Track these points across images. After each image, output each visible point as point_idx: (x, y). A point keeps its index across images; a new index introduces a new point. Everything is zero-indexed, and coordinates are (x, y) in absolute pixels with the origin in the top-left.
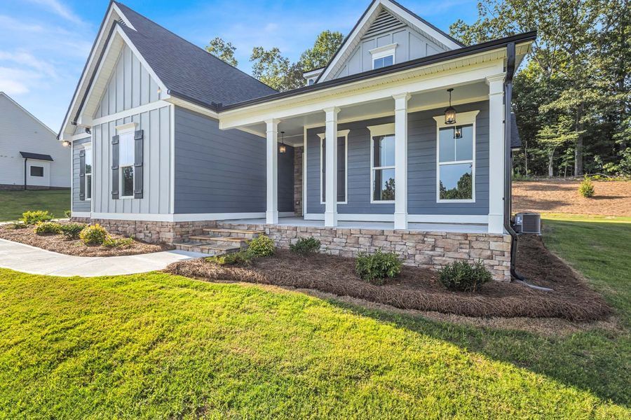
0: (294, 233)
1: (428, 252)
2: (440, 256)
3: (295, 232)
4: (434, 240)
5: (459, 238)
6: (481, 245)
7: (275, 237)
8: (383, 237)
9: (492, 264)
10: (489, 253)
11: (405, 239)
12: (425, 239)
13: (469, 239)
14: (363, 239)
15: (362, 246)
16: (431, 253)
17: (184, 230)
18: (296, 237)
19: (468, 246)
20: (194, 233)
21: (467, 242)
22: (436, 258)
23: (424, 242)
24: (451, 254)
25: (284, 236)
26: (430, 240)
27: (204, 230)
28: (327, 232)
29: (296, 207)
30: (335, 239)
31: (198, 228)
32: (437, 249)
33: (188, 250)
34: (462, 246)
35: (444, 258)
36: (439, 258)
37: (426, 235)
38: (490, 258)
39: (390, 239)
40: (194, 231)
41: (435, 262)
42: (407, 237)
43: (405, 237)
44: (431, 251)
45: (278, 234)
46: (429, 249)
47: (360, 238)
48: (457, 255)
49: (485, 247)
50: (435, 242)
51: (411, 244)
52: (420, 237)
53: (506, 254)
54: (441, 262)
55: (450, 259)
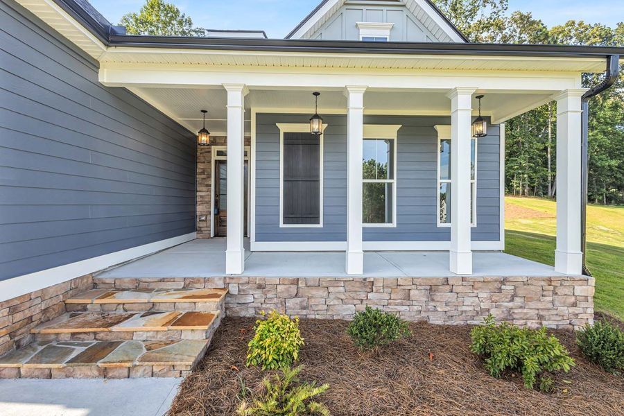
0: (293, 290)
1: (506, 304)
2: (521, 307)
3: (295, 287)
4: (513, 287)
5: (543, 283)
6: (567, 291)
7: (250, 299)
8: (448, 288)
9: (577, 312)
10: (573, 299)
11: (476, 289)
12: (503, 287)
13: (553, 284)
14: (417, 292)
15: (415, 303)
16: (511, 305)
17: (19, 317)
18: (296, 296)
19: (551, 293)
20: (47, 317)
21: (552, 288)
22: (516, 311)
23: (500, 290)
24: (532, 305)
25: (269, 295)
26: (508, 288)
27: (69, 301)
28: (358, 284)
29: (200, 224)
30: (370, 295)
31: (55, 301)
32: (517, 299)
33: (50, 376)
34: (545, 293)
35: (525, 311)
36: (520, 310)
37: (504, 281)
38: (574, 305)
39: (457, 289)
40: (45, 311)
41: (515, 316)
42: (480, 285)
43: (477, 285)
44: (510, 301)
45: (258, 294)
46: (507, 300)
47: (412, 292)
48: (540, 306)
49: (569, 293)
50: (515, 289)
51: (485, 295)
52: (497, 285)
53: (590, 300)
54: (522, 316)
55: (531, 311)
